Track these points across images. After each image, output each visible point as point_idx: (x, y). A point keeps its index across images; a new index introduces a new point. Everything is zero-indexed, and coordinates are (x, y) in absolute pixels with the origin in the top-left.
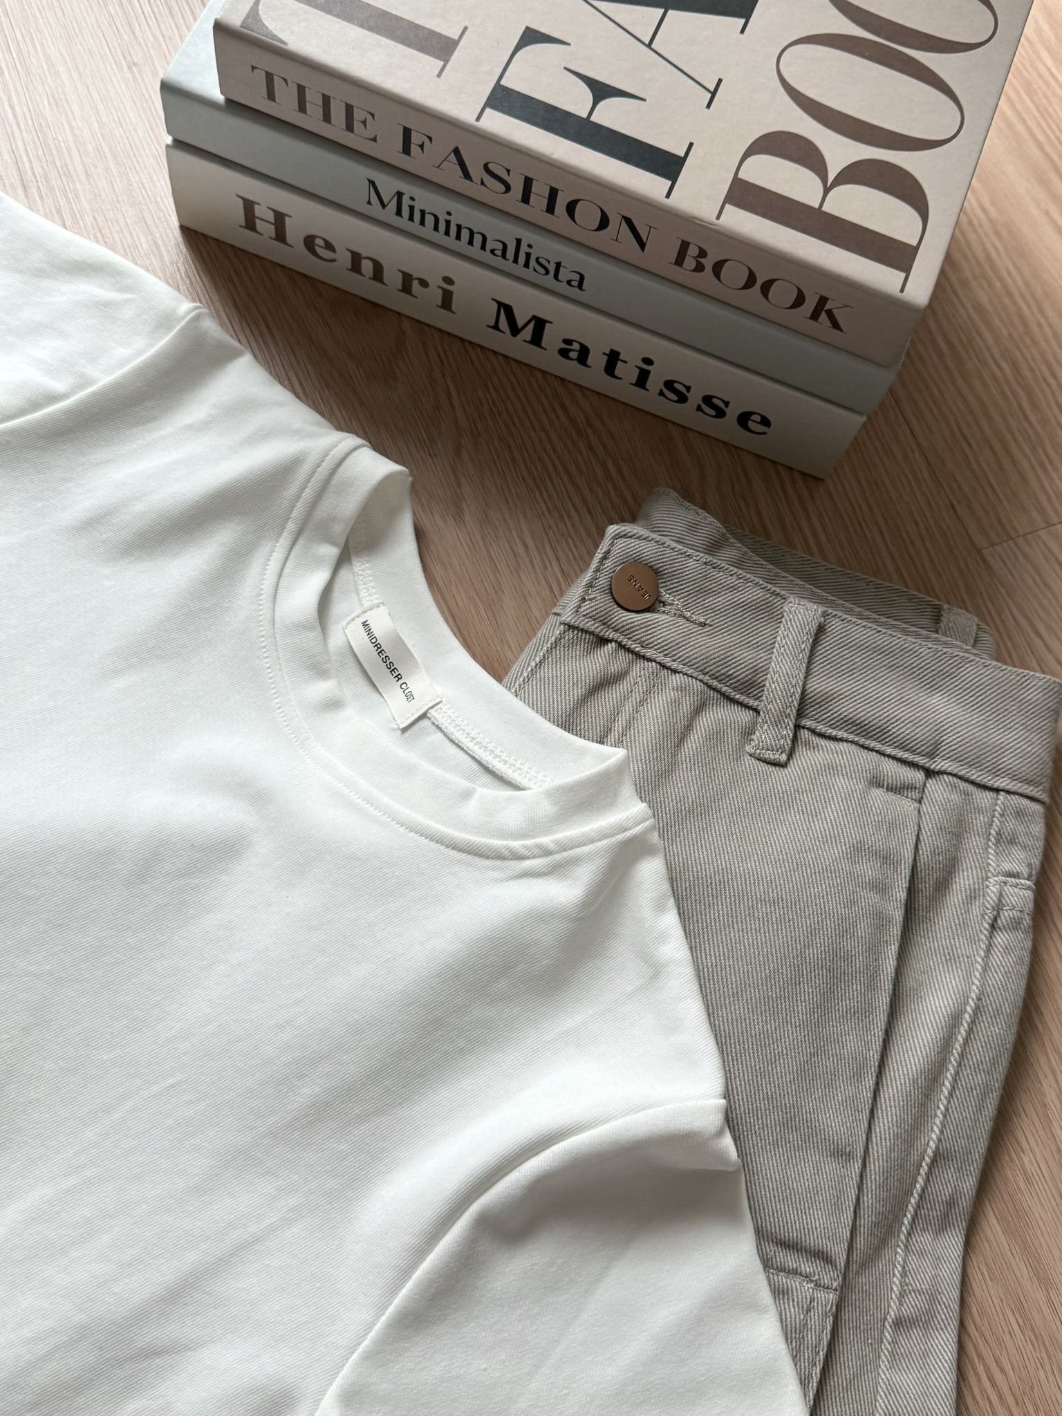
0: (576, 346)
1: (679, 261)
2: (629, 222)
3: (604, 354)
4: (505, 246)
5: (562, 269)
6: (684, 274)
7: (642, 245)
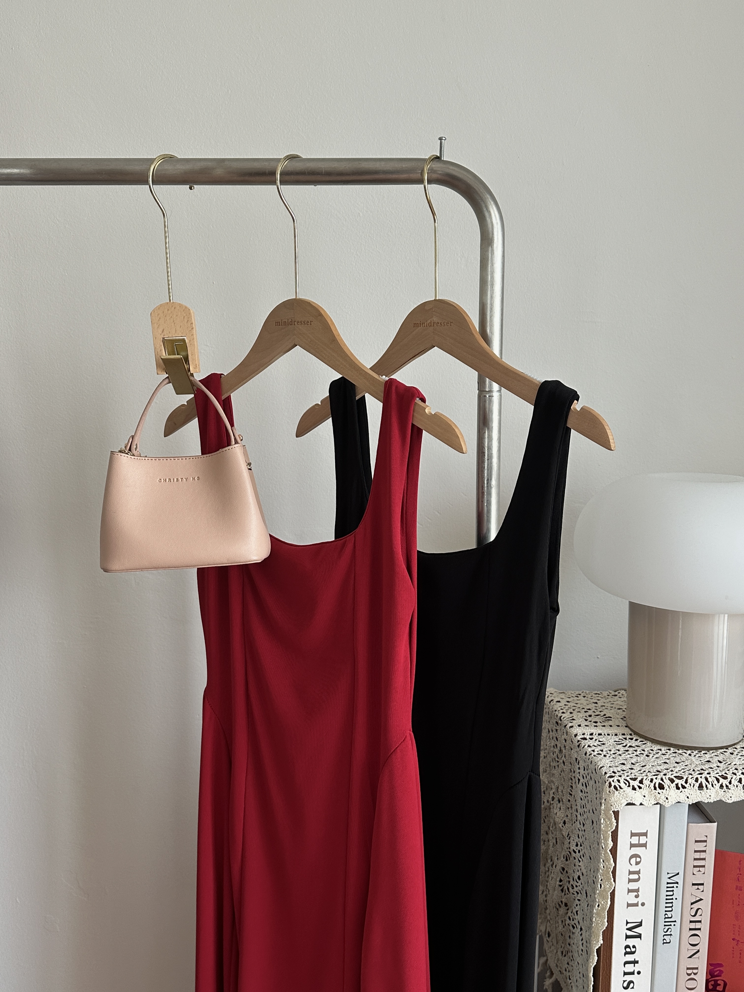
0: (633, 950)
1: (688, 969)
2: (698, 951)
3: (635, 959)
4: (671, 918)
5: (670, 936)
6: (683, 971)
7: (690, 957)
